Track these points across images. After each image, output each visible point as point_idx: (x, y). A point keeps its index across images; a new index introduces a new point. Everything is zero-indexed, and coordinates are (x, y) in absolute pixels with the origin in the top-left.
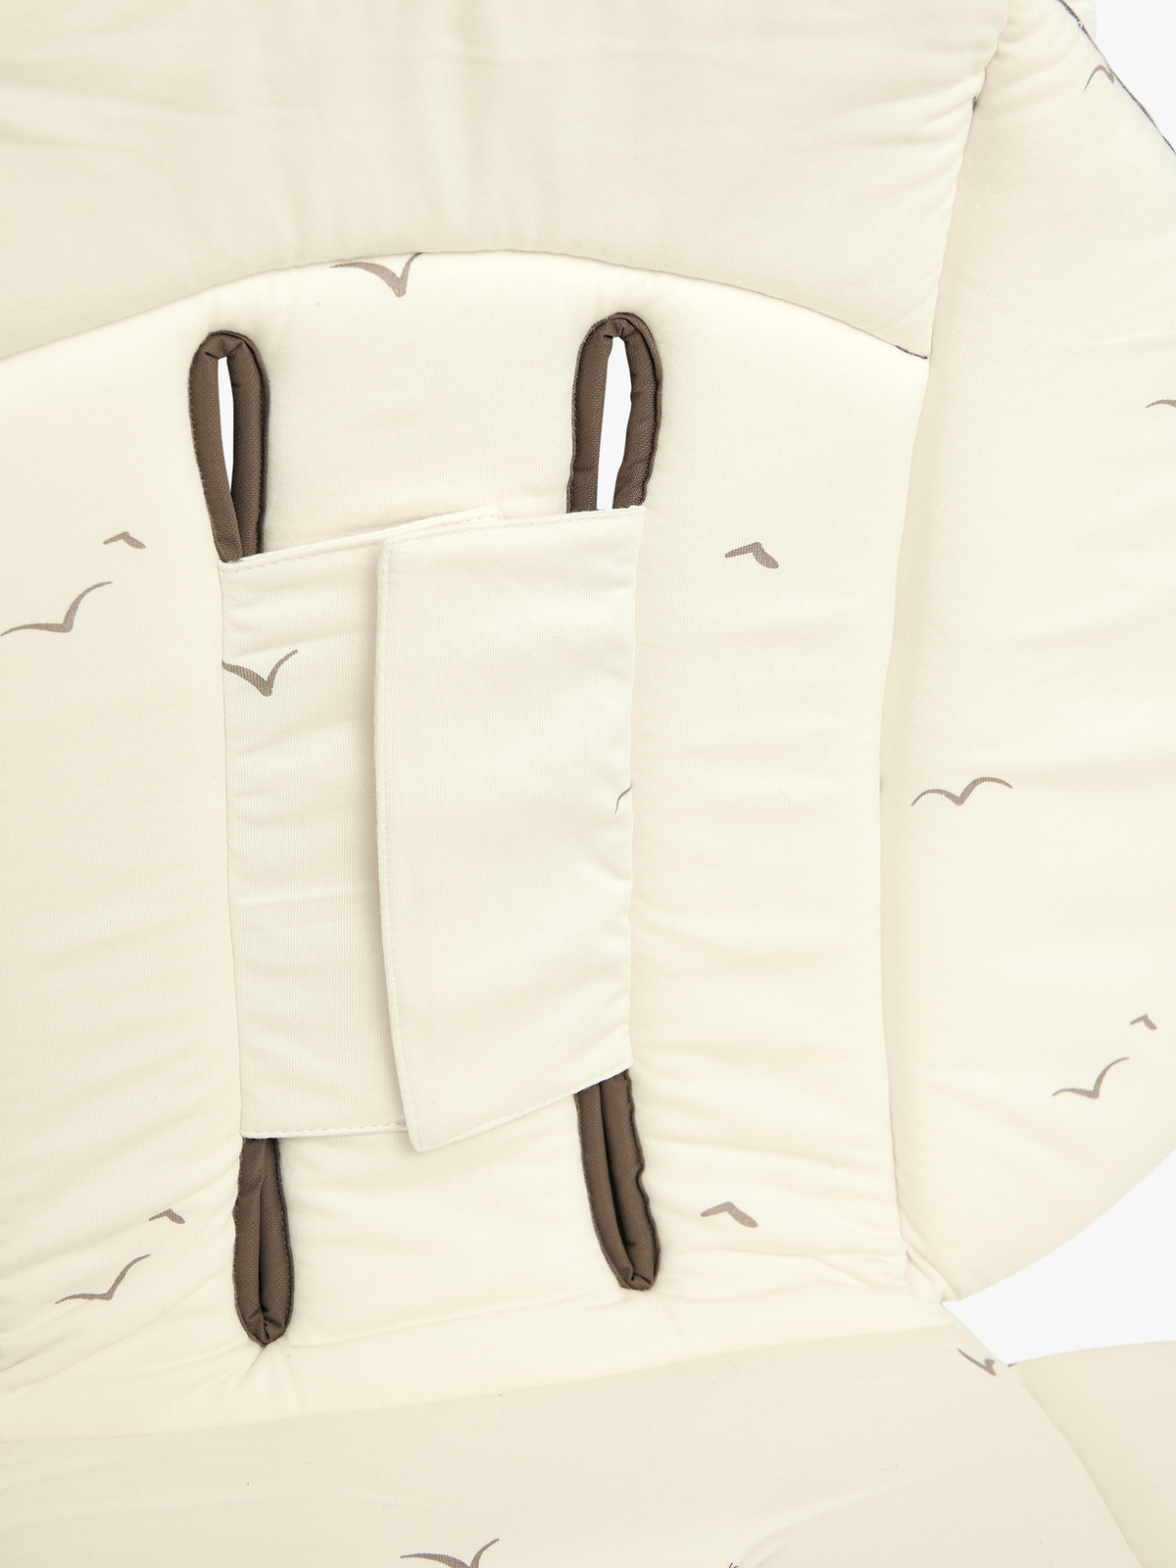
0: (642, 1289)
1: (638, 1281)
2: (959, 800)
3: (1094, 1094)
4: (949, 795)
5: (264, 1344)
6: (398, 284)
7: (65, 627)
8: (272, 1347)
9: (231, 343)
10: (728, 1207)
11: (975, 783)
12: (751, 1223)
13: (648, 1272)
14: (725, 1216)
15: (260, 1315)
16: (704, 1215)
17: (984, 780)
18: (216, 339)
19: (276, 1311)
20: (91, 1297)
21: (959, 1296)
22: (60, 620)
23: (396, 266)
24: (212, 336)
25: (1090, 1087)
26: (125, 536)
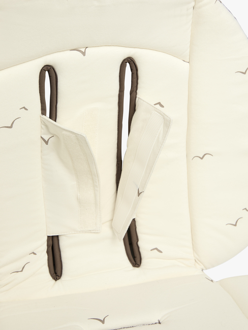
0: (138, 267)
1: (137, 265)
2: (202, 158)
3: (235, 225)
4: (199, 157)
5: (56, 280)
6: (84, 54)
7: (11, 127)
8: (58, 281)
9: (49, 68)
10: (156, 249)
11: (205, 155)
12: (161, 252)
13: (139, 263)
14: (156, 250)
15: (55, 274)
16: (151, 250)
17: (207, 154)
18: (46, 67)
19: (59, 273)
20: (18, 272)
21: (206, 269)
22: (10, 126)
23: (83, 50)
24: (45, 66)
25: (235, 224)
26: (24, 108)
